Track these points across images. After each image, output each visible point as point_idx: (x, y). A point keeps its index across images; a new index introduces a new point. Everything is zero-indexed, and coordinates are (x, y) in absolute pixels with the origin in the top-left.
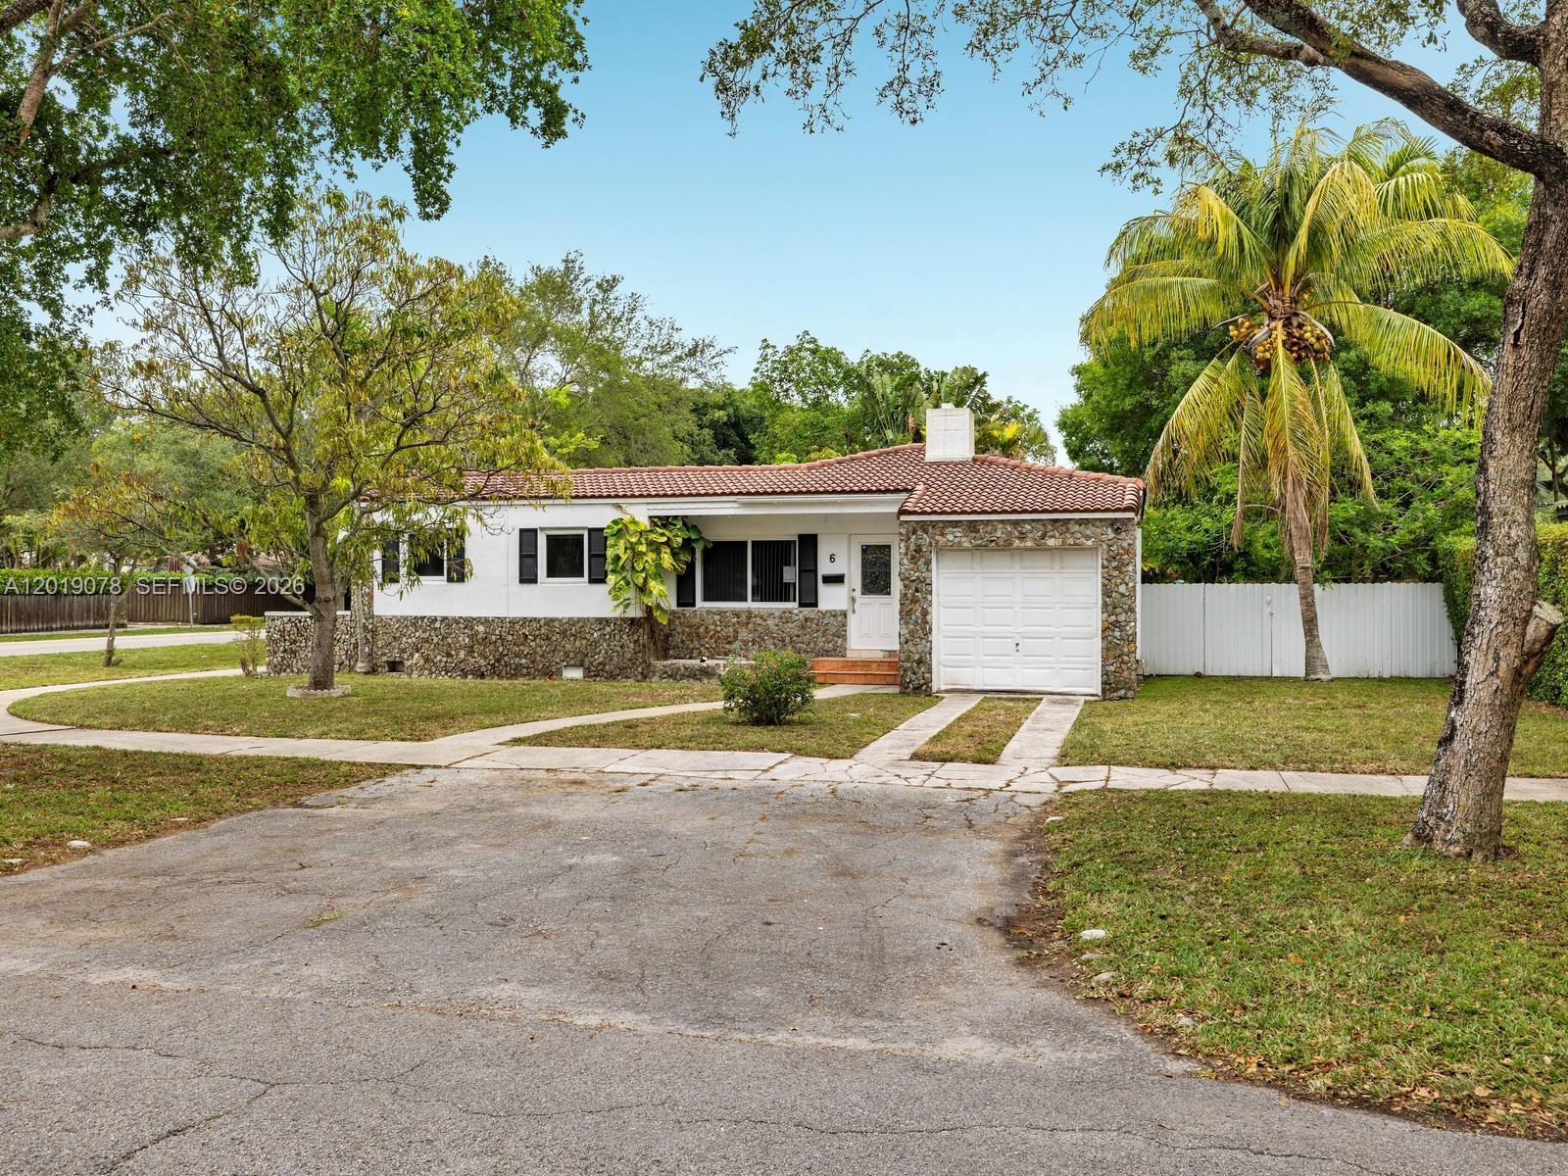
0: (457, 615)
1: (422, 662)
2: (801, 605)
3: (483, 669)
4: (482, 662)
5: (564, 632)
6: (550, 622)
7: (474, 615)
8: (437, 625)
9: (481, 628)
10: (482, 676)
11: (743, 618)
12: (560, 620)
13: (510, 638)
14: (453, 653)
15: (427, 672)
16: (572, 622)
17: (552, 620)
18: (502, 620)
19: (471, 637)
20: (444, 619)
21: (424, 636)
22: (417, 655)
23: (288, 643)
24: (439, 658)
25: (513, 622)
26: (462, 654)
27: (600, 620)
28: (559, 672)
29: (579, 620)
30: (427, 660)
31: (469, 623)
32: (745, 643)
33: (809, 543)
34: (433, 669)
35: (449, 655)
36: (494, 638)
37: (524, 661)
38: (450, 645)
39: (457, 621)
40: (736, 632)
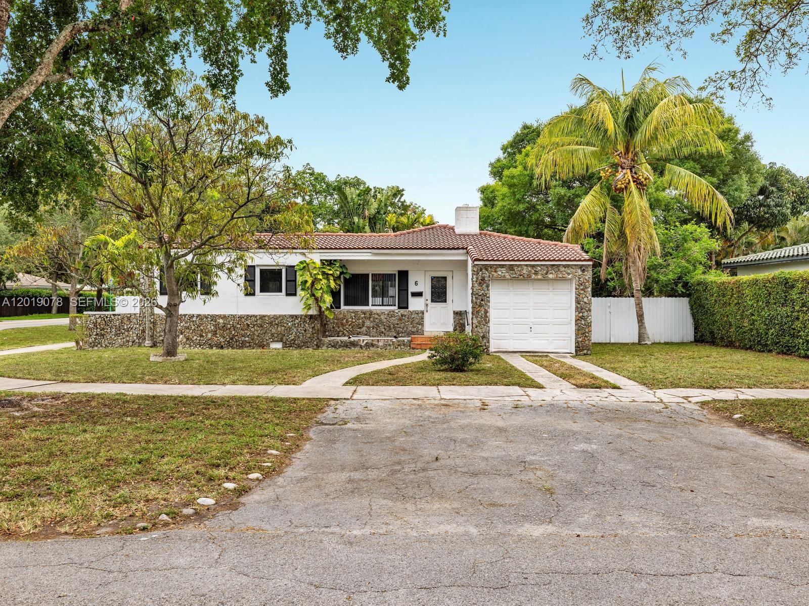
0: (206, 313)
1: (185, 340)
2: (399, 308)
3: (223, 344)
4: (222, 340)
5: (271, 323)
6: (262, 317)
7: (217, 314)
8: (194, 319)
9: (221, 321)
10: (222, 347)
11: (368, 315)
12: (269, 316)
13: (239, 326)
14: (204, 335)
15: (187, 346)
16: (276, 317)
17: (264, 316)
18: (234, 316)
19: (215, 326)
20: (198, 316)
21: (186, 325)
22: (181, 336)
23: (99, 330)
24: (195, 338)
25: (241, 317)
26: (210, 335)
27: (292, 316)
28: (268, 345)
29: (280, 316)
30: (188, 339)
31: (214, 318)
32: (369, 328)
33: (404, 275)
34: (192, 344)
35: (201, 336)
36: (229, 326)
37: (247, 339)
38: (202, 330)
39: (206, 317)
40: (363, 322)
